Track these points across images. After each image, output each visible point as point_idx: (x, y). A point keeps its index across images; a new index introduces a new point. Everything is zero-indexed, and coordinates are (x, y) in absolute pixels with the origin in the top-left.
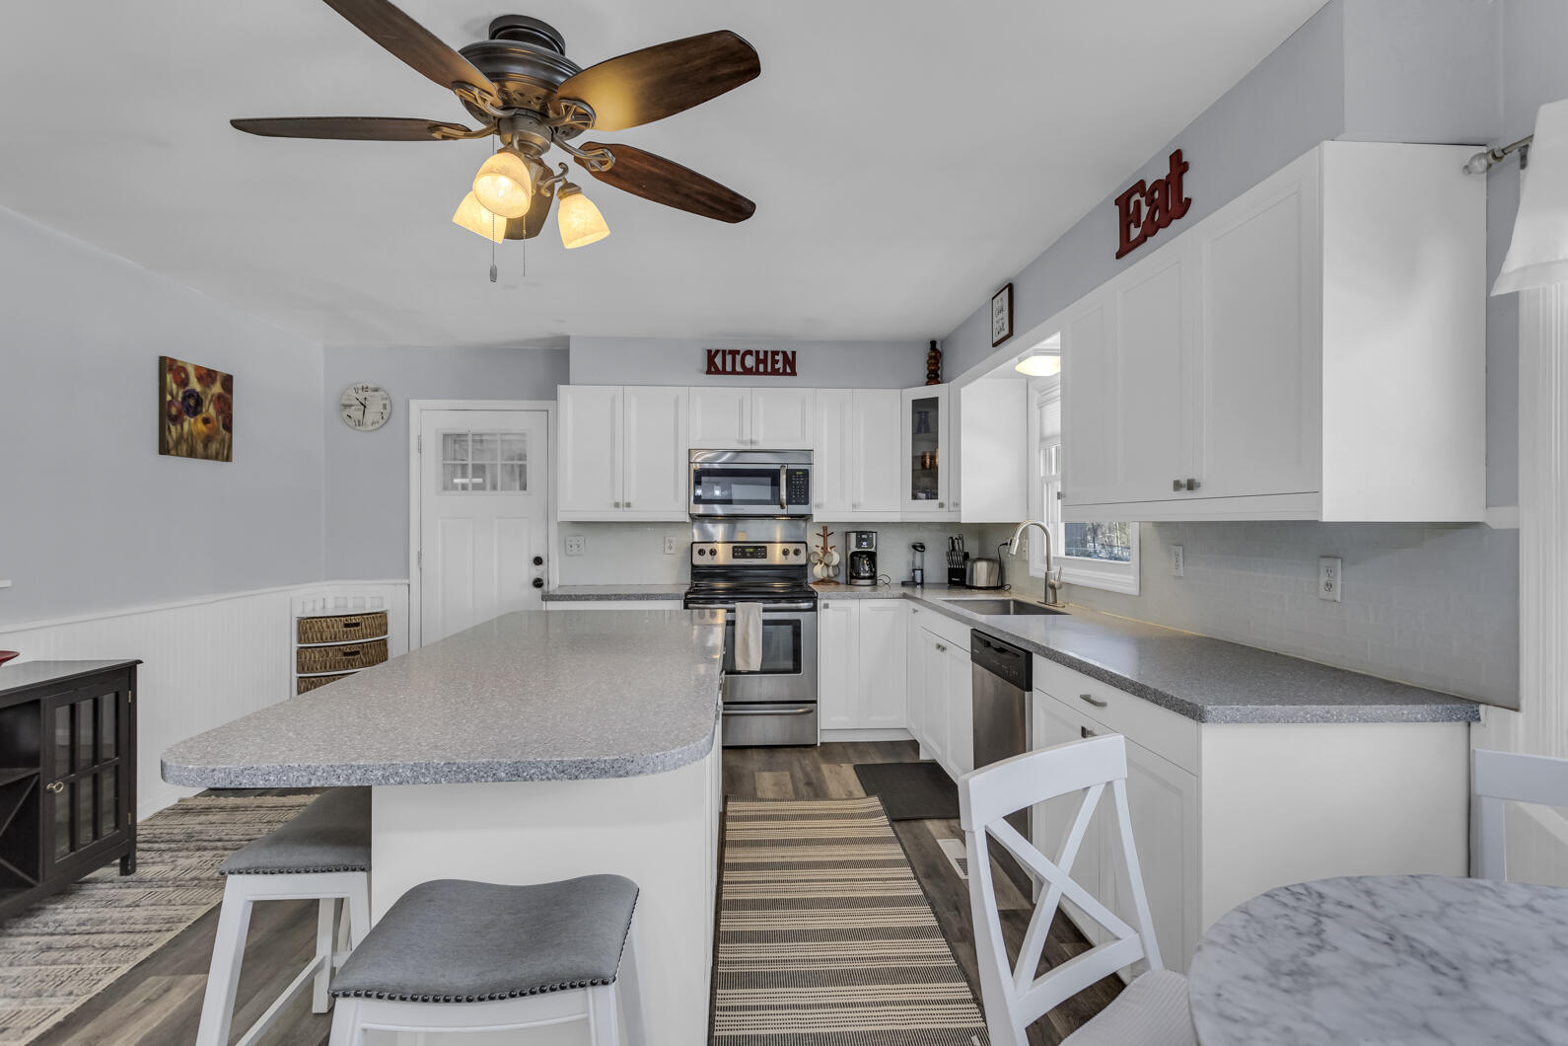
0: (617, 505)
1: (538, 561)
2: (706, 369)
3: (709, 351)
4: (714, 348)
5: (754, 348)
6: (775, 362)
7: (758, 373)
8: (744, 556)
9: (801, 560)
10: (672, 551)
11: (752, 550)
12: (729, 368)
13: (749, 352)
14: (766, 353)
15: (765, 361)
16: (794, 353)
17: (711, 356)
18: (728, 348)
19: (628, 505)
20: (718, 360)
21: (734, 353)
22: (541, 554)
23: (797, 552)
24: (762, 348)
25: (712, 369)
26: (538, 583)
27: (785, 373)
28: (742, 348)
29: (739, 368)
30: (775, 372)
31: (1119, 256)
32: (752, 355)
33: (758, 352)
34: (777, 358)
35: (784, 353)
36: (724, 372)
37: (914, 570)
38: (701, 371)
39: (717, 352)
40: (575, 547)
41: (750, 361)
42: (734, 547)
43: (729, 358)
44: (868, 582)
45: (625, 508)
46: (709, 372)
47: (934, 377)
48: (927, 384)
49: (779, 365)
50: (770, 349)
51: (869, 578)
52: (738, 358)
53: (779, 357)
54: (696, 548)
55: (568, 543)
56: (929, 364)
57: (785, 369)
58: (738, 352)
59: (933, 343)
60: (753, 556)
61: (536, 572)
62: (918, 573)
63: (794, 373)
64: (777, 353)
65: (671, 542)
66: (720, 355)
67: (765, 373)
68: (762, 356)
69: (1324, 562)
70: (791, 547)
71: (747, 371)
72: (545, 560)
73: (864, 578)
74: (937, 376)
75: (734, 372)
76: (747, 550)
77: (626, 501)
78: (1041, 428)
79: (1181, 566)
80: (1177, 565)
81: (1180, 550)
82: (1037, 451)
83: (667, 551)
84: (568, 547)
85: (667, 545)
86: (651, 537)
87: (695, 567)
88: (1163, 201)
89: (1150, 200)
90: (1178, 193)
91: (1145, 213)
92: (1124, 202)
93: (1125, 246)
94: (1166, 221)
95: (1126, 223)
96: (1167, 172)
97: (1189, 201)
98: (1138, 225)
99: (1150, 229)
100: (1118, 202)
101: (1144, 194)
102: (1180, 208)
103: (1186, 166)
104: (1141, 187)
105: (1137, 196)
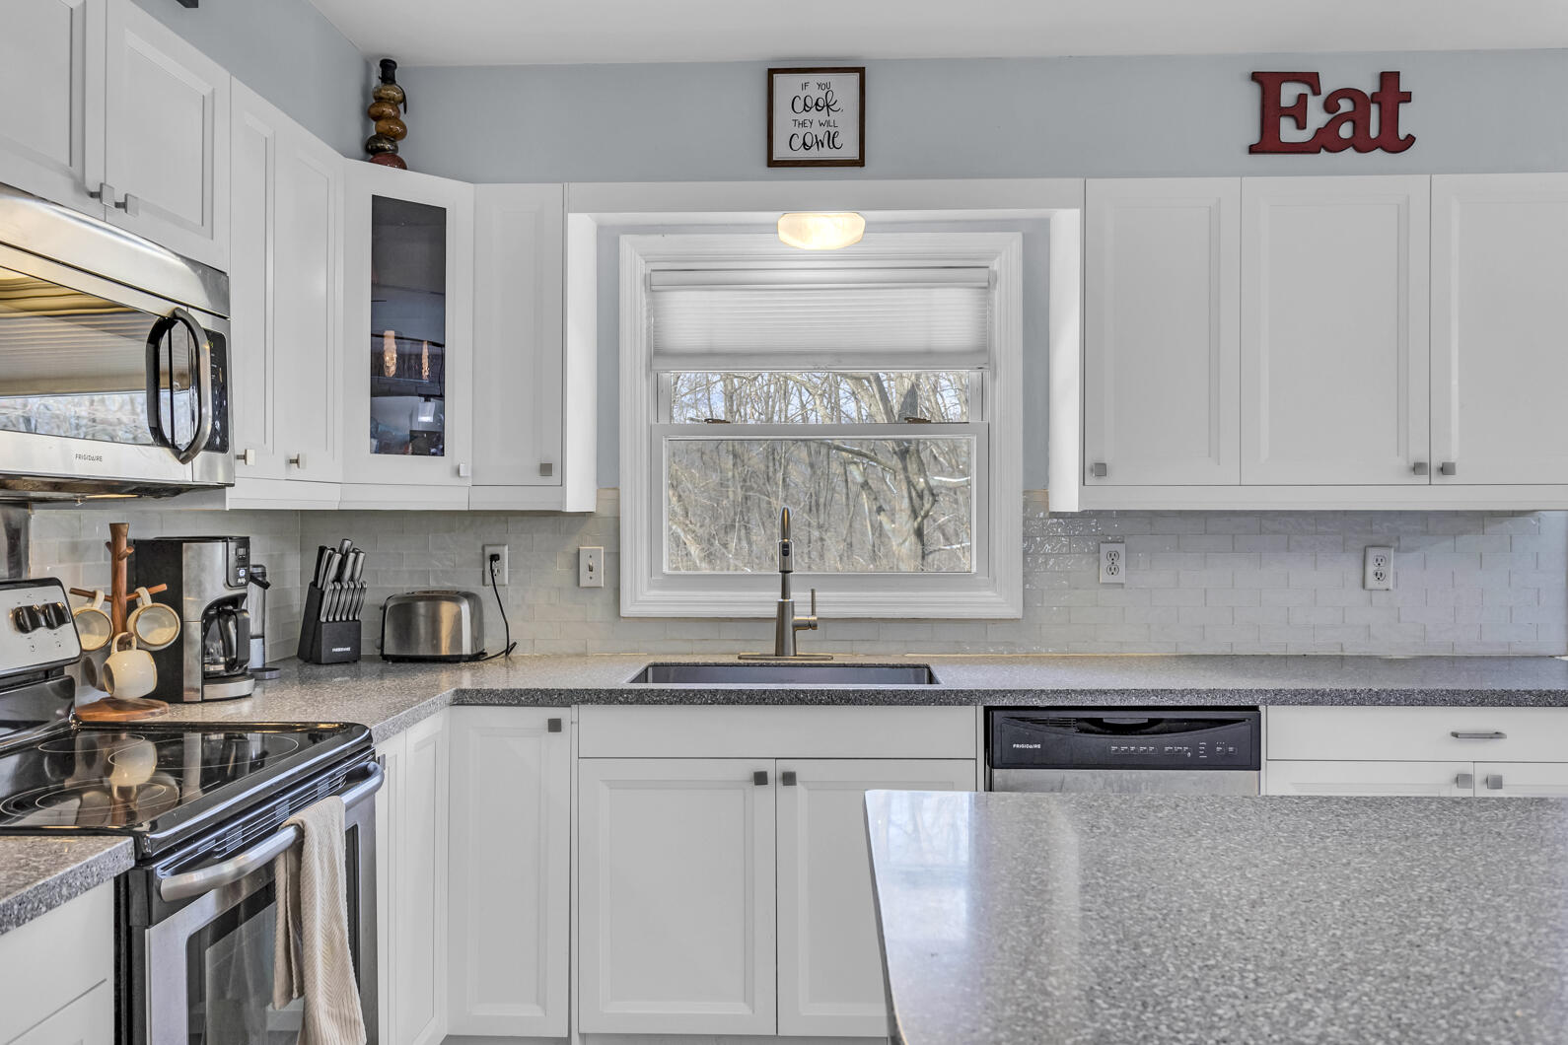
31: (1253, 150)
47: (383, 147)
48: (381, 162)
59: (386, 66)
74: (394, 146)
78: (656, 331)
79: (1122, 569)
80: (1113, 570)
81: (1120, 548)
82: (643, 372)
88: (1359, 120)
89: (1330, 105)
90: (1390, 121)
91: (1317, 118)
92: (1268, 83)
93: (1268, 143)
94: (1362, 143)
95: (1271, 113)
96: (1369, 86)
97: (1410, 140)
98: (1301, 125)
99: (1326, 141)
100: (1256, 77)
101: (1316, 92)
102: (1396, 143)
103: (1407, 97)
104: (1312, 80)
105: (1303, 89)
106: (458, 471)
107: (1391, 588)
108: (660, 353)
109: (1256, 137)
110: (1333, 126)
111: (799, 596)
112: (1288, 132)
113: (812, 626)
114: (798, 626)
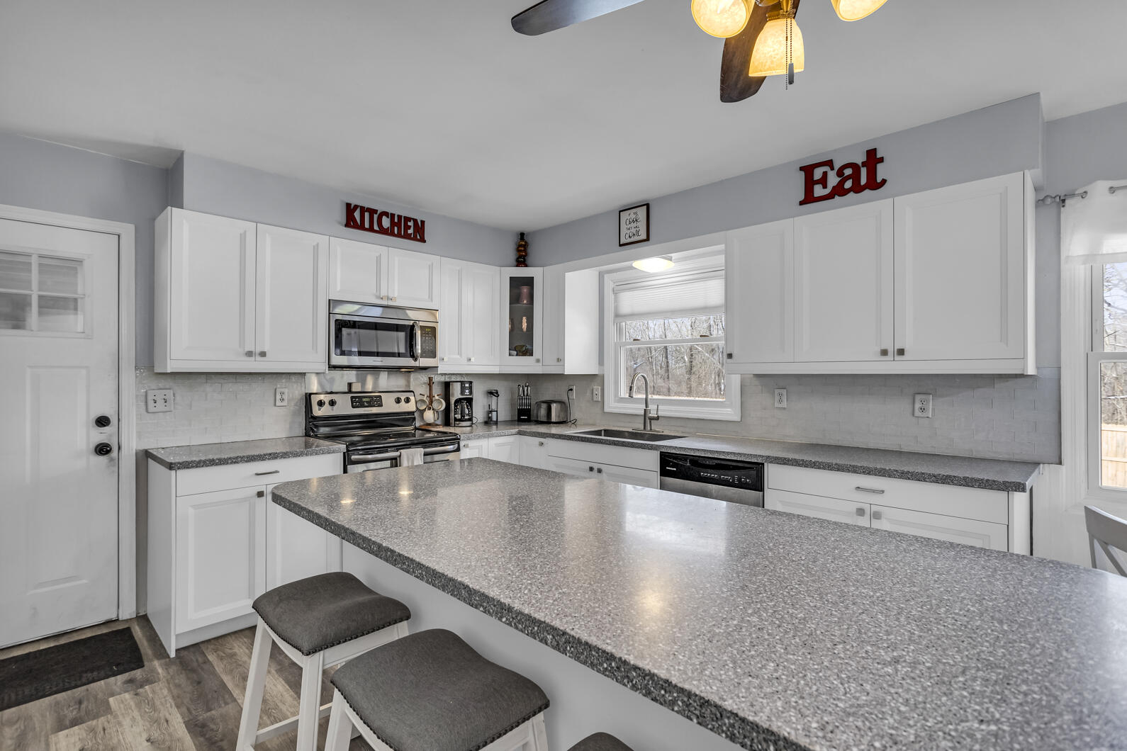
0: (250, 354)
1: (102, 422)
2: (345, 222)
3: (348, 205)
4: (354, 202)
5: (390, 211)
6: (408, 228)
7: (392, 234)
8: (362, 406)
9: (411, 407)
10: (285, 403)
11: (367, 400)
12: (367, 225)
13: (386, 214)
14: (400, 217)
15: (398, 224)
16: (423, 222)
17: (350, 209)
18: (367, 205)
19: (263, 354)
20: (357, 215)
21: (372, 212)
22: (109, 412)
23: (408, 400)
24: (397, 212)
25: (350, 222)
26: (103, 449)
27: (415, 239)
28: (380, 209)
29: (376, 228)
30: (407, 236)
31: (802, 203)
32: (388, 217)
33: (393, 215)
34: (409, 224)
35: (415, 221)
36: (362, 227)
37: (491, 412)
38: (340, 223)
39: (356, 207)
40: (160, 403)
41: (386, 222)
42: (352, 398)
43: (367, 215)
44: (468, 423)
45: (259, 358)
46: (347, 225)
47: (521, 261)
48: (517, 266)
49: (411, 231)
50: (404, 214)
51: (469, 420)
52: (376, 217)
53: (411, 224)
54: (315, 399)
55: (150, 398)
56: (518, 251)
57: (415, 236)
58: (376, 211)
59: (521, 235)
60: (370, 406)
61: (101, 435)
62: (494, 414)
63: (423, 240)
64: (407, 219)
65: (282, 393)
66: (358, 211)
67: (399, 235)
68: (396, 220)
69: (919, 397)
70: (403, 397)
71: (383, 231)
72: (114, 420)
73: (466, 420)
74: (525, 260)
75: (371, 229)
76: (364, 400)
77: (259, 350)
78: (616, 308)
80: (780, 401)
81: (784, 392)
82: (611, 323)
83: (278, 403)
84: (151, 403)
85: (278, 397)
86: (260, 390)
87: (315, 418)
88: (856, 176)
89: (840, 173)
90: (872, 174)
91: (833, 180)
92: (808, 170)
93: (809, 198)
94: (857, 188)
95: (810, 183)
96: (860, 158)
97: (884, 181)
98: (825, 187)
99: (839, 191)
100: (801, 169)
101: (832, 169)
102: (874, 184)
103: (881, 160)
104: (829, 163)
105: (826, 169)
106: (538, 361)
107: (930, 416)
108: (617, 315)
109: (802, 197)
110: (841, 183)
111: (652, 407)
112: (819, 191)
113: (658, 418)
114: (651, 419)
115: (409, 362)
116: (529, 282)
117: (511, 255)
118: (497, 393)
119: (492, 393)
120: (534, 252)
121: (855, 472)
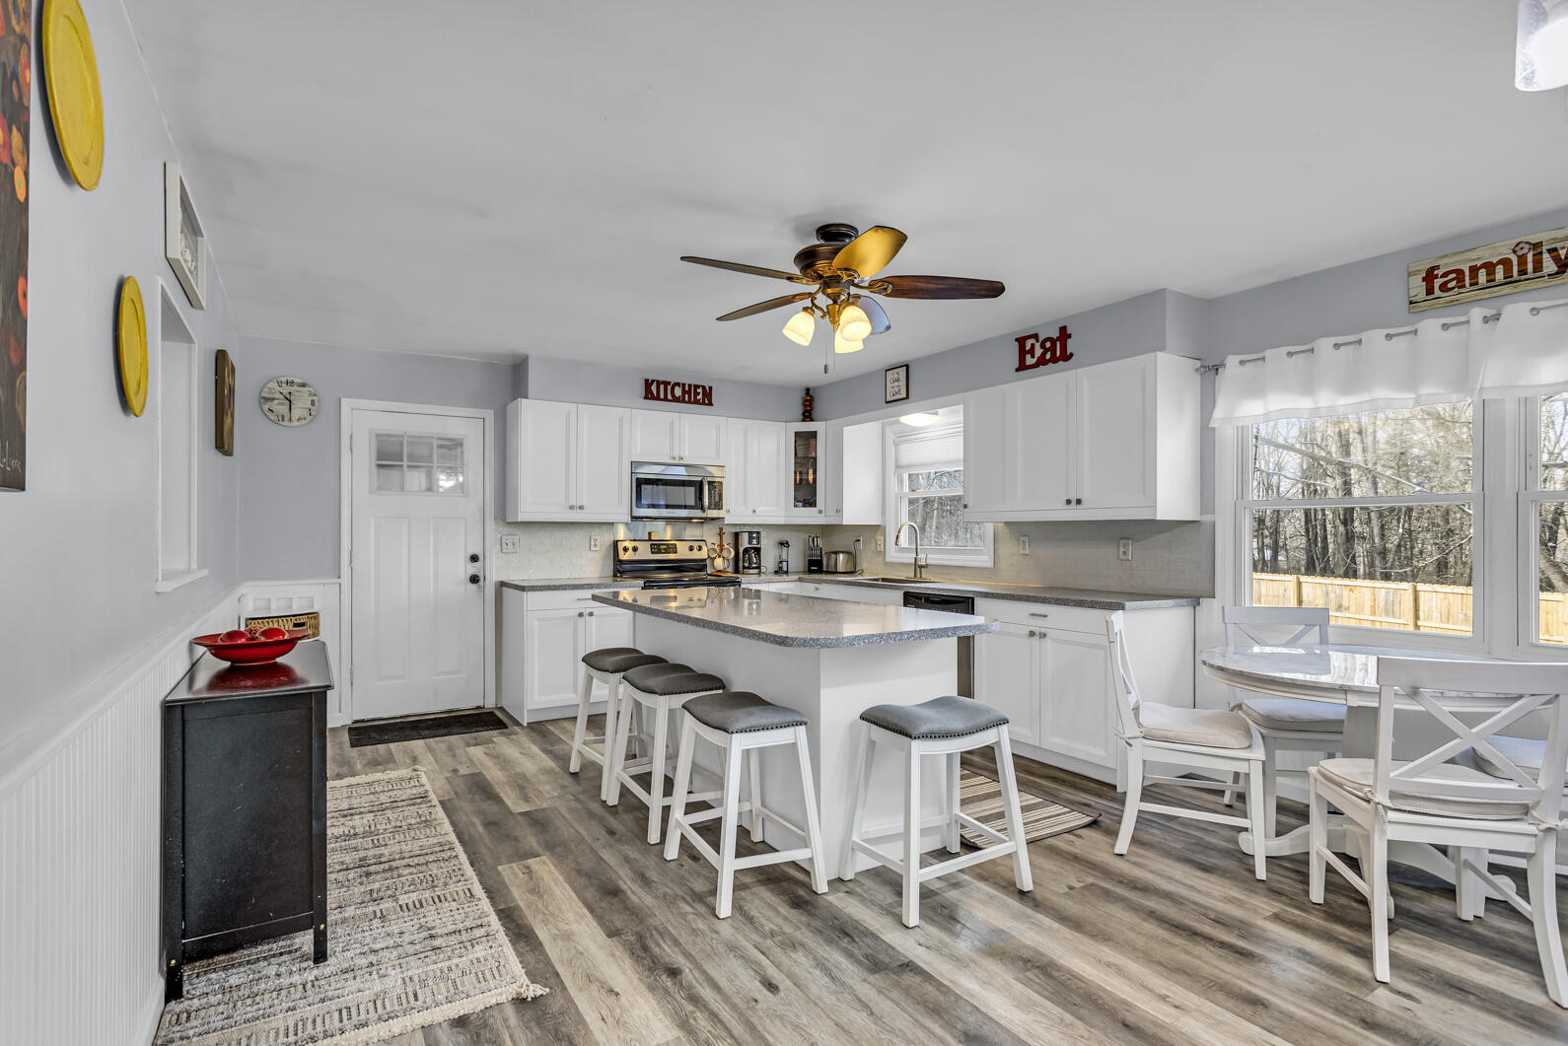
0: (572, 508)
1: (474, 558)
3: (647, 381)
4: (651, 377)
5: (682, 381)
7: (684, 401)
8: (659, 552)
9: (703, 554)
10: (598, 548)
11: (664, 546)
12: (662, 396)
13: (678, 384)
14: (690, 386)
16: (711, 388)
17: (648, 384)
18: (661, 379)
19: (581, 508)
20: (654, 388)
21: (667, 384)
22: (478, 551)
23: (700, 549)
24: (687, 381)
25: (649, 395)
26: (474, 579)
27: (704, 403)
28: (673, 380)
29: (669, 397)
30: (697, 402)
31: (1017, 370)
33: (684, 385)
35: (704, 387)
36: (658, 398)
37: (781, 562)
38: (640, 396)
39: (653, 381)
40: (510, 545)
41: (678, 392)
42: (651, 545)
43: (662, 387)
44: (756, 571)
45: (579, 511)
46: (646, 398)
47: (808, 416)
48: (803, 420)
49: (700, 397)
50: (694, 382)
51: (757, 568)
52: (669, 387)
53: (700, 390)
54: (621, 546)
55: (504, 542)
56: (804, 406)
57: (704, 401)
58: (669, 383)
59: (808, 390)
60: (667, 552)
61: (473, 569)
62: (785, 563)
63: (710, 404)
64: (696, 387)
65: (595, 540)
66: (655, 385)
67: (689, 402)
68: (687, 389)
69: (1122, 542)
70: (696, 545)
71: (676, 400)
72: (481, 558)
73: (753, 568)
74: (810, 414)
75: (666, 399)
76: (662, 546)
77: (579, 504)
78: (897, 460)
79: (1027, 547)
80: (1024, 548)
81: (1027, 539)
82: (892, 475)
83: (593, 548)
84: (504, 545)
85: (593, 543)
86: (578, 537)
87: (621, 562)
88: (1053, 349)
89: (1043, 346)
90: (1064, 348)
91: (1038, 352)
92: (1021, 341)
93: (1022, 367)
94: (1054, 360)
95: (1023, 353)
96: (1055, 334)
97: (1071, 355)
98: (1033, 356)
99: (1042, 361)
100: (1017, 340)
101: (1037, 341)
102: (1066, 357)
103: (1070, 336)
104: (1036, 336)
105: (1033, 341)
106: (820, 512)
107: (1132, 559)
108: (898, 467)
109: (1017, 366)
110: (1043, 355)
111: (921, 556)
113: (926, 566)
114: (921, 567)
115: (698, 513)
116: (813, 435)
117: (798, 410)
118: (787, 543)
119: (784, 544)
120: (819, 408)
121: (1029, 601)
